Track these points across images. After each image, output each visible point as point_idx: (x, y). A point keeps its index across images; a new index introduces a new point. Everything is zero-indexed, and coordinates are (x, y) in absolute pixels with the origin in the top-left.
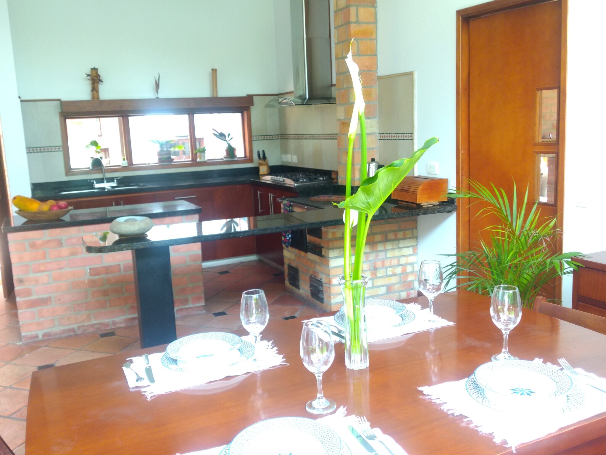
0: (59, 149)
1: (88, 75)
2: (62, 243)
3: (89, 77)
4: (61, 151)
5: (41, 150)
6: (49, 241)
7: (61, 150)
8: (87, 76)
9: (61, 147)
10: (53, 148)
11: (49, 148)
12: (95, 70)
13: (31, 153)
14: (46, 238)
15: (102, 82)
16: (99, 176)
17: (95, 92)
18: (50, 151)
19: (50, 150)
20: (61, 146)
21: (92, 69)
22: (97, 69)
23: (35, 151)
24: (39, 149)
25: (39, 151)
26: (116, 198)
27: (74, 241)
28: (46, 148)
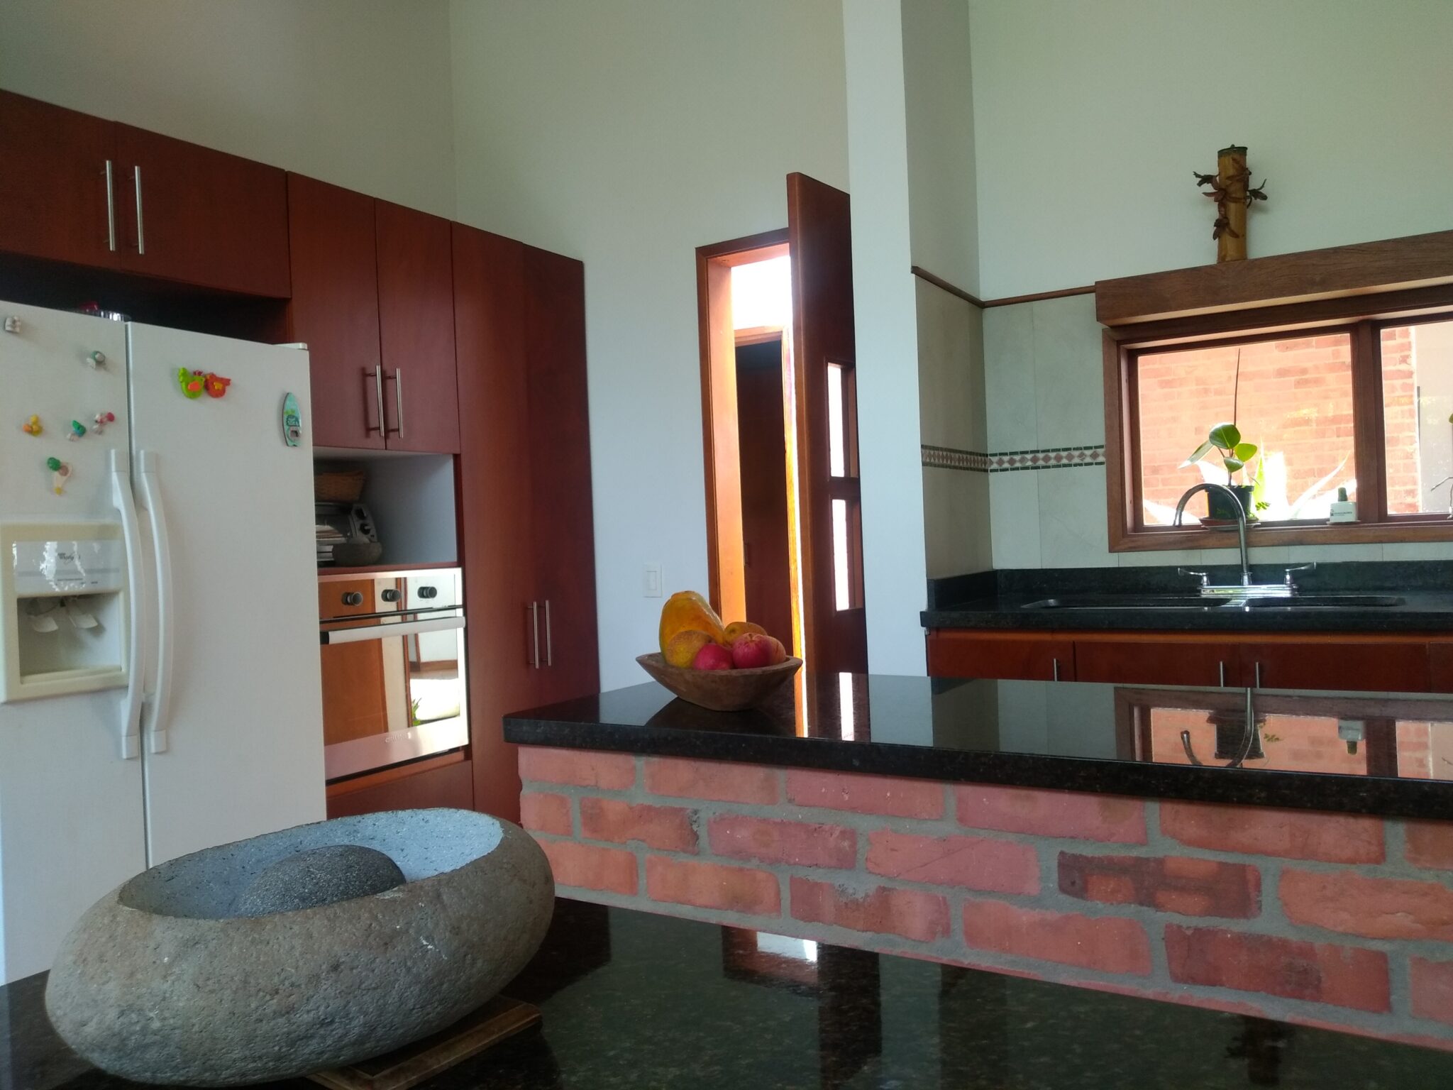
0: (1095, 456)
1: (1206, 179)
2: (696, 836)
3: (1208, 188)
4: (1101, 463)
5: (1035, 460)
6: (646, 814)
7: (1101, 459)
8: (1200, 184)
9: (1100, 451)
10: (1076, 453)
11: (1064, 454)
12: (1235, 156)
13: (1006, 470)
14: (642, 797)
15: (1265, 198)
16: (1227, 557)
17: (1230, 242)
18: (1065, 466)
19: (1065, 461)
20: (1101, 447)
21: (1222, 153)
22: (1243, 150)
23: (1018, 465)
24: (1029, 456)
25: (1029, 463)
26: (1234, 648)
27: (742, 835)
28: (1052, 455)
